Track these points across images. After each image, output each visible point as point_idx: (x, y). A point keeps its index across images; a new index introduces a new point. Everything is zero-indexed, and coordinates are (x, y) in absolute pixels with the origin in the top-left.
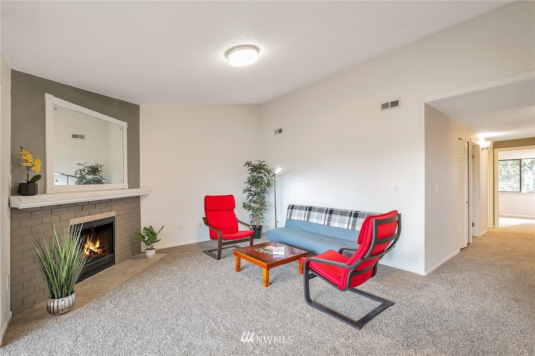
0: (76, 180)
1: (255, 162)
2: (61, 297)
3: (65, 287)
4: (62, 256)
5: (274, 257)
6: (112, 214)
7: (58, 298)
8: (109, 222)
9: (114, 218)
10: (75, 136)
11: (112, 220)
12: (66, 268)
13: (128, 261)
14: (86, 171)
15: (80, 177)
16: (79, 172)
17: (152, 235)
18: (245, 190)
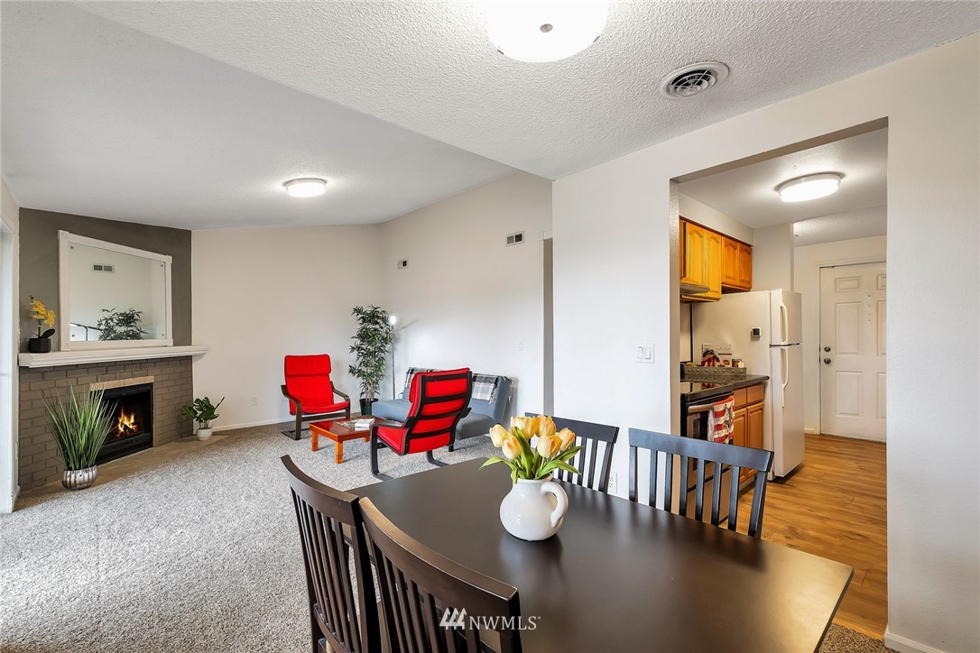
0: (100, 333)
1: (368, 310)
2: (80, 469)
3: (84, 458)
4: (81, 421)
5: (356, 429)
6: (149, 379)
7: (76, 469)
8: (144, 389)
9: (151, 385)
10: (97, 268)
11: (148, 388)
12: (85, 435)
13: (173, 443)
14: (115, 320)
15: (106, 329)
16: (104, 322)
17: (208, 410)
18: (353, 348)
